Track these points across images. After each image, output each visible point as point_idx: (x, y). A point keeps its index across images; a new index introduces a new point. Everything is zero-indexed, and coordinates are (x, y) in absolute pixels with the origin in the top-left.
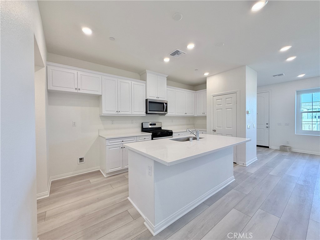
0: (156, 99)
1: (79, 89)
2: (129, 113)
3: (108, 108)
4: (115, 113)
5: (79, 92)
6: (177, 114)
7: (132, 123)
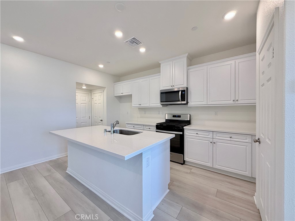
0: (171, 88)
5: (123, 94)
6: (211, 103)
7: (159, 114)
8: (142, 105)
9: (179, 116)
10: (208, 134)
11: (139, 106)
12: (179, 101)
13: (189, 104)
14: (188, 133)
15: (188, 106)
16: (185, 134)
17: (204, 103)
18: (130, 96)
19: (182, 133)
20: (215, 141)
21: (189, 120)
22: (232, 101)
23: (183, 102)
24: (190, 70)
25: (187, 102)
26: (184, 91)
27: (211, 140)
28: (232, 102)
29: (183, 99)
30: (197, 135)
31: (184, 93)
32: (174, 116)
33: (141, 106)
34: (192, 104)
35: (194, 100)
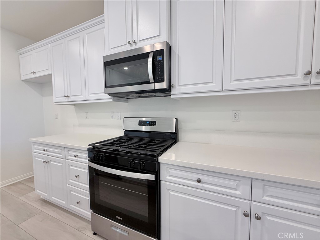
0: (130, 48)
2: (82, 97)
5: (36, 75)
6: (233, 85)
8: (72, 98)
9: (153, 123)
10: (233, 184)
11: (67, 100)
12: (149, 82)
13: (173, 91)
14: (170, 176)
15: (172, 97)
16: (161, 179)
17: (213, 87)
18: (49, 78)
19: (154, 176)
20: (257, 208)
21: (174, 131)
22: (301, 76)
23: (158, 86)
25: (170, 86)
26: (161, 52)
27: (245, 205)
29: (158, 77)
30: (199, 184)
31: (160, 58)
32: (141, 123)
33: (69, 100)
34: (184, 89)
35: (186, 78)
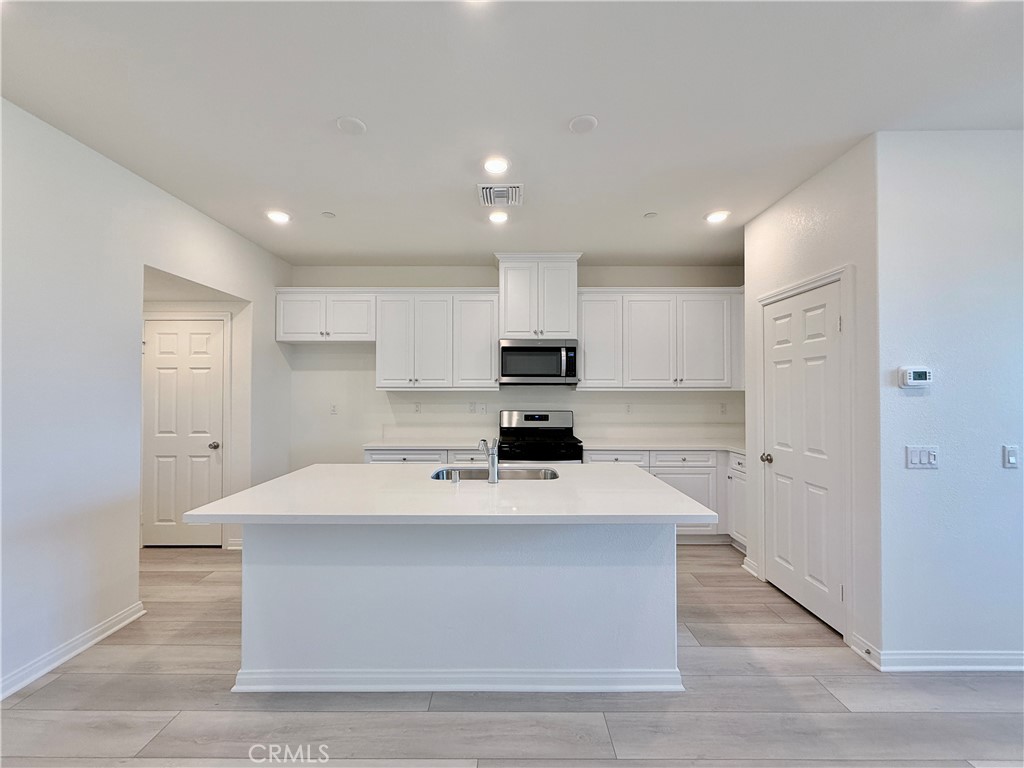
0: (535, 337)
1: (328, 334)
2: (445, 383)
3: (390, 372)
4: (406, 383)
5: (328, 339)
6: (630, 384)
7: (473, 411)
8: (422, 383)
9: (545, 418)
11: (411, 385)
12: (560, 376)
13: (578, 384)
14: (592, 460)
15: (576, 390)
17: (615, 383)
18: (370, 347)
21: (571, 426)
22: (672, 381)
23: (570, 380)
24: (584, 298)
26: (572, 349)
28: (671, 383)
29: (572, 370)
31: (572, 354)
32: (528, 418)
33: (414, 385)
34: (589, 383)
35: (593, 373)
